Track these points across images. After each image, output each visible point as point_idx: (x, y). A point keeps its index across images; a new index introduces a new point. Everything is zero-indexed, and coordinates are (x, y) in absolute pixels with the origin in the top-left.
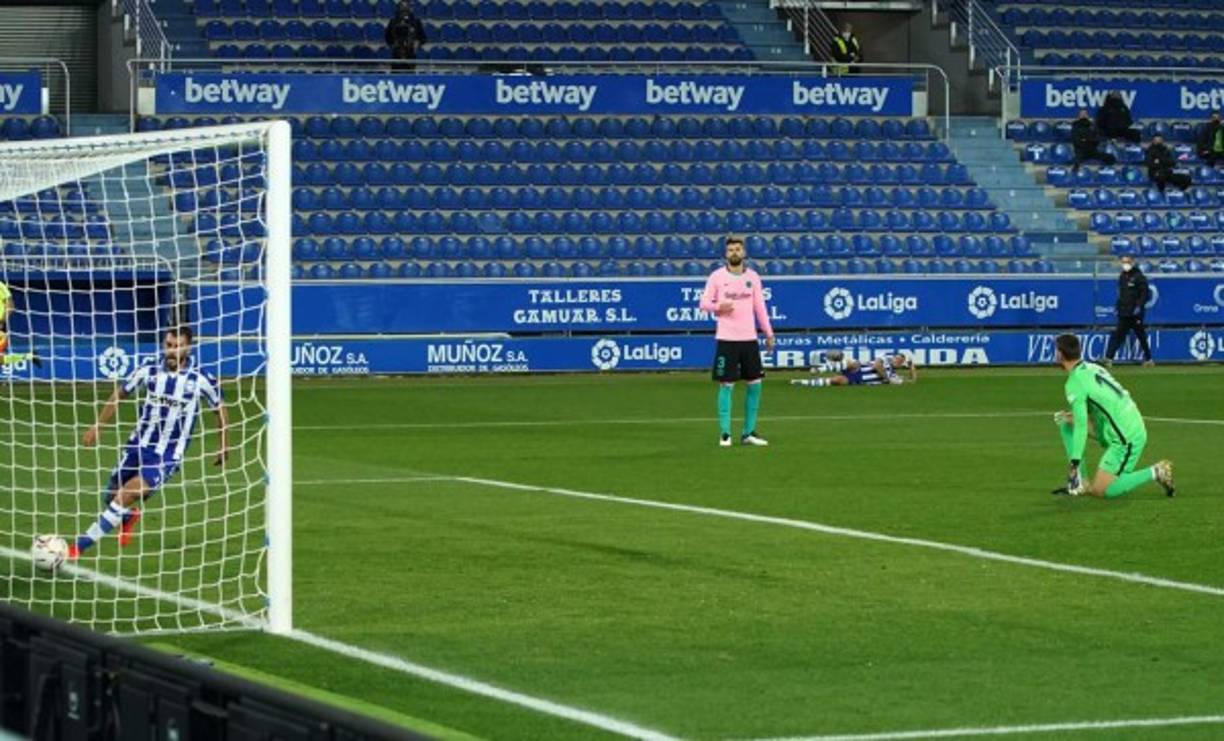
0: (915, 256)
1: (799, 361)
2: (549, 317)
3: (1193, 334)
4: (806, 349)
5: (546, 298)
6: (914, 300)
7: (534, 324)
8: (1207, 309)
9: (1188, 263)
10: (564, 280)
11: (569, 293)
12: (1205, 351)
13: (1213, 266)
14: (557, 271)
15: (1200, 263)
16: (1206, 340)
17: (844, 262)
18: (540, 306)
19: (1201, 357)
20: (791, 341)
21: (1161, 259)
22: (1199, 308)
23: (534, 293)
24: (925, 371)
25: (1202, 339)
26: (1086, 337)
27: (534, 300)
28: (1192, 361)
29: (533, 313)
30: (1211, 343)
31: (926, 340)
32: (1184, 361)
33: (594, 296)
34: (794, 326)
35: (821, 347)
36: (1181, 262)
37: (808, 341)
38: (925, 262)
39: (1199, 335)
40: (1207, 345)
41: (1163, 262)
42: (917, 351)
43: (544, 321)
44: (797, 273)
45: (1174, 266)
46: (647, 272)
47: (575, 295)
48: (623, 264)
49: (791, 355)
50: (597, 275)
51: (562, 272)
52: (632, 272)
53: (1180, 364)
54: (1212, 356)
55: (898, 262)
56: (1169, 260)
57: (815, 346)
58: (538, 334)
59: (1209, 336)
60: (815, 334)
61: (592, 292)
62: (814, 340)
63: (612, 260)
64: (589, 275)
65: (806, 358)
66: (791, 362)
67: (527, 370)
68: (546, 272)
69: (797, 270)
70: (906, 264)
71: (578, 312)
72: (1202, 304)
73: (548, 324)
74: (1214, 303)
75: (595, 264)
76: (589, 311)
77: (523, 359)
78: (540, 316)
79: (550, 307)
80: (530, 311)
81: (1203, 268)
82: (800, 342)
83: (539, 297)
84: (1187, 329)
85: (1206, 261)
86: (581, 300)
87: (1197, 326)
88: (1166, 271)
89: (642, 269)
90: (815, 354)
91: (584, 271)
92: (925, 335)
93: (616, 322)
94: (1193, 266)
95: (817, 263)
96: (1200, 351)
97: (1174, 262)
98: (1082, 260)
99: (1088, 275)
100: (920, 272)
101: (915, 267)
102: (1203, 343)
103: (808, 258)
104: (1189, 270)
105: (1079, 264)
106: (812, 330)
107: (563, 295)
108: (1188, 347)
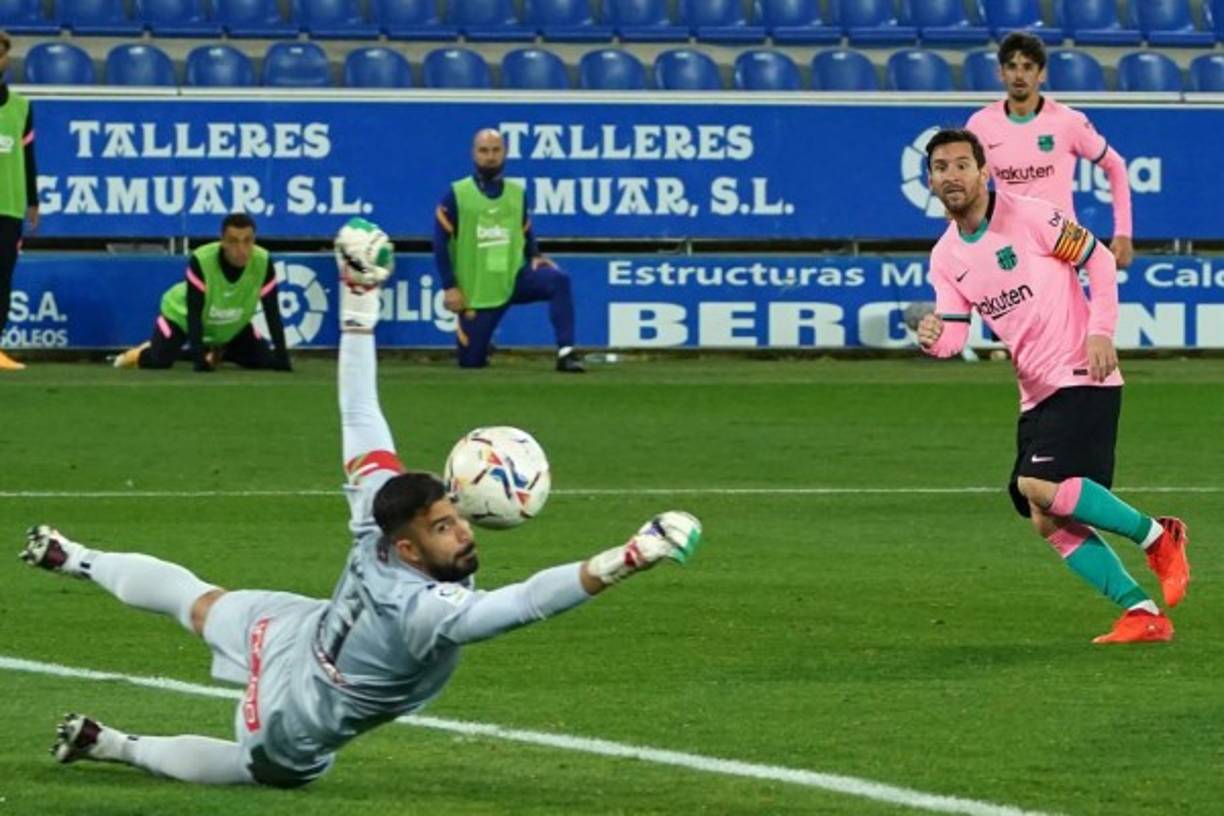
0: (1154, 44)
1: (829, 330)
2: (127, 197)
4: (850, 300)
5: (120, 140)
6: (1154, 165)
7: (82, 216)
10: (168, 94)
11: (182, 130)
14: (146, 69)
17: (955, 58)
18: (101, 167)
20: (805, 274)
23: (84, 129)
24: (1184, 365)
27: (85, 151)
29: (82, 184)
31: (1188, 278)
33: (254, 141)
34: (813, 235)
35: (894, 293)
37: (855, 276)
38: (1183, 59)
42: (1161, 308)
43: (113, 208)
44: (825, 86)
46: (404, 76)
47: (199, 137)
48: (335, 53)
49: (807, 314)
50: (262, 82)
51: (163, 72)
52: (357, 73)
55: (1109, 59)
57: (874, 291)
58: (99, 244)
60: (871, 255)
61: (246, 129)
62: (873, 274)
63: (304, 38)
64: (240, 82)
65: (850, 323)
66: (807, 334)
67: (64, 343)
68: (118, 70)
69: (824, 76)
70: (1131, 63)
71: (208, 184)
73: (121, 218)
75: (256, 49)
76: (238, 182)
77: (53, 312)
78: (101, 194)
79: (129, 169)
80: (71, 181)
82: (832, 277)
83: (99, 141)
86: (215, 152)
89: (386, 70)
90: (875, 313)
91: (225, 70)
92: (1181, 265)
93: (314, 213)
95: (880, 58)
100: (1168, 88)
101: (1157, 73)
103: (856, 42)
106: (865, 247)
107: (165, 137)
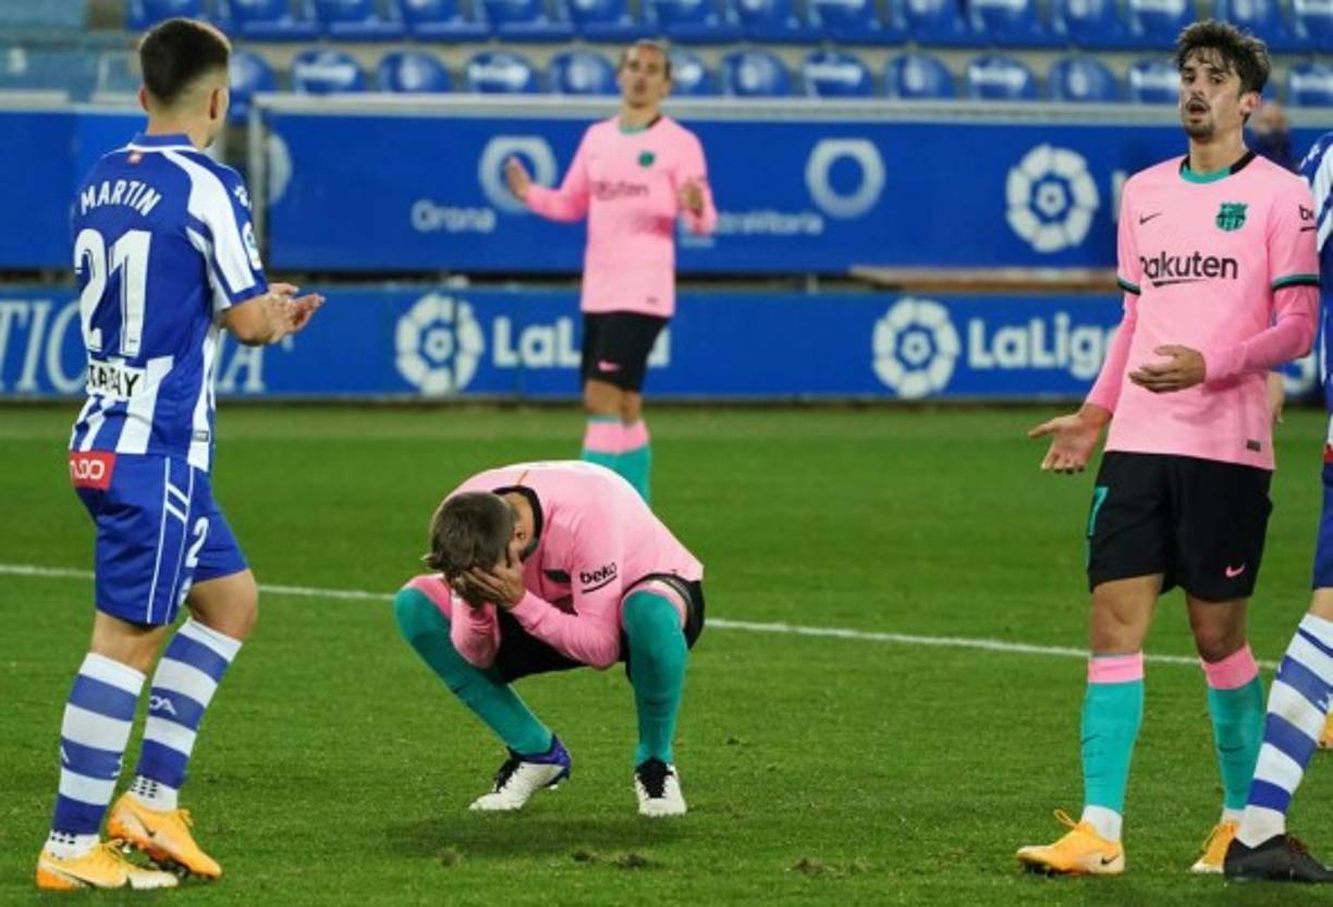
3: (406, 305)
8: (458, 219)
9: (394, 62)
12: (450, 364)
13: (478, 73)
15: (432, 62)
16: (453, 326)
19: (435, 384)
21: (299, 49)
22: (428, 216)
25: (437, 324)
26: (42, 309)
28: (405, 397)
30: (471, 335)
32: (381, 397)
36: (370, 58)
39: (430, 308)
40: (457, 346)
41: (310, 59)
45: (345, 74)
53: (367, 407)
54: (475, 383)
56: (329, 52)
59: (465, 311)
72: (441, 201)
74: (477, 199)
81: (444, 82)
84: (391, 287)
85: (455, 58)
87: (426, 277)
88: (318, 87)
94: (411, 74)
96: (433, 364)
97: (344, 60)
98: (29, 46)
99: (52, 100)
102: (443, 336)
104: (397, 86)
105: (18, 61)
108: (390, 351)
